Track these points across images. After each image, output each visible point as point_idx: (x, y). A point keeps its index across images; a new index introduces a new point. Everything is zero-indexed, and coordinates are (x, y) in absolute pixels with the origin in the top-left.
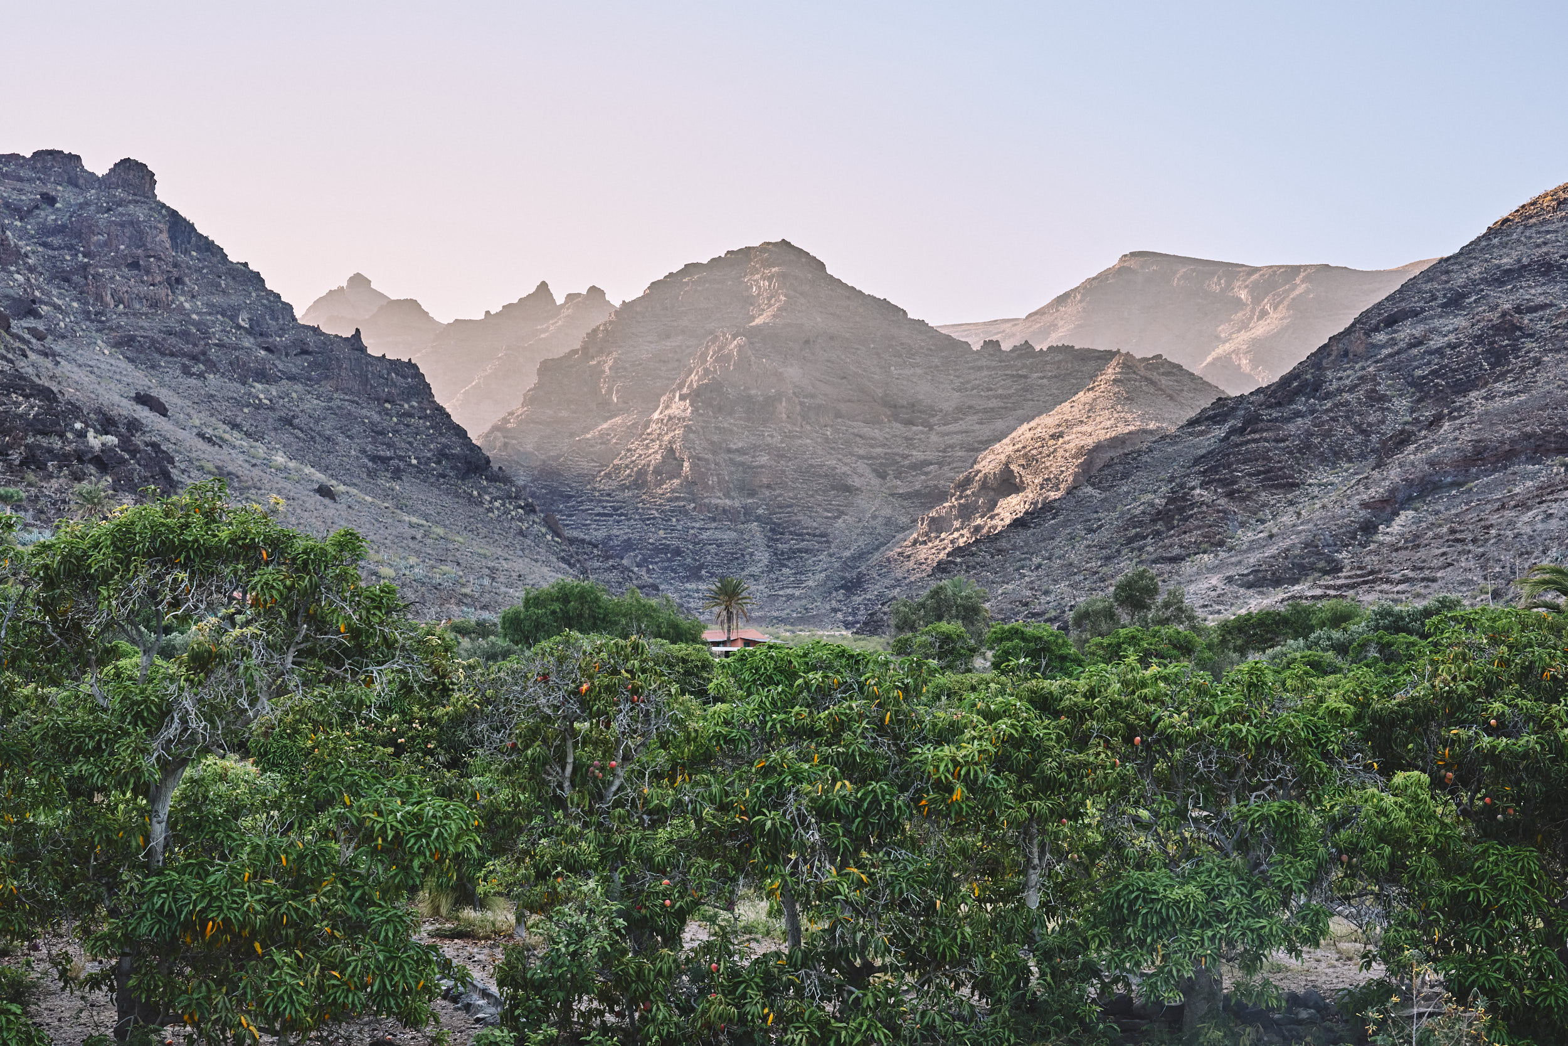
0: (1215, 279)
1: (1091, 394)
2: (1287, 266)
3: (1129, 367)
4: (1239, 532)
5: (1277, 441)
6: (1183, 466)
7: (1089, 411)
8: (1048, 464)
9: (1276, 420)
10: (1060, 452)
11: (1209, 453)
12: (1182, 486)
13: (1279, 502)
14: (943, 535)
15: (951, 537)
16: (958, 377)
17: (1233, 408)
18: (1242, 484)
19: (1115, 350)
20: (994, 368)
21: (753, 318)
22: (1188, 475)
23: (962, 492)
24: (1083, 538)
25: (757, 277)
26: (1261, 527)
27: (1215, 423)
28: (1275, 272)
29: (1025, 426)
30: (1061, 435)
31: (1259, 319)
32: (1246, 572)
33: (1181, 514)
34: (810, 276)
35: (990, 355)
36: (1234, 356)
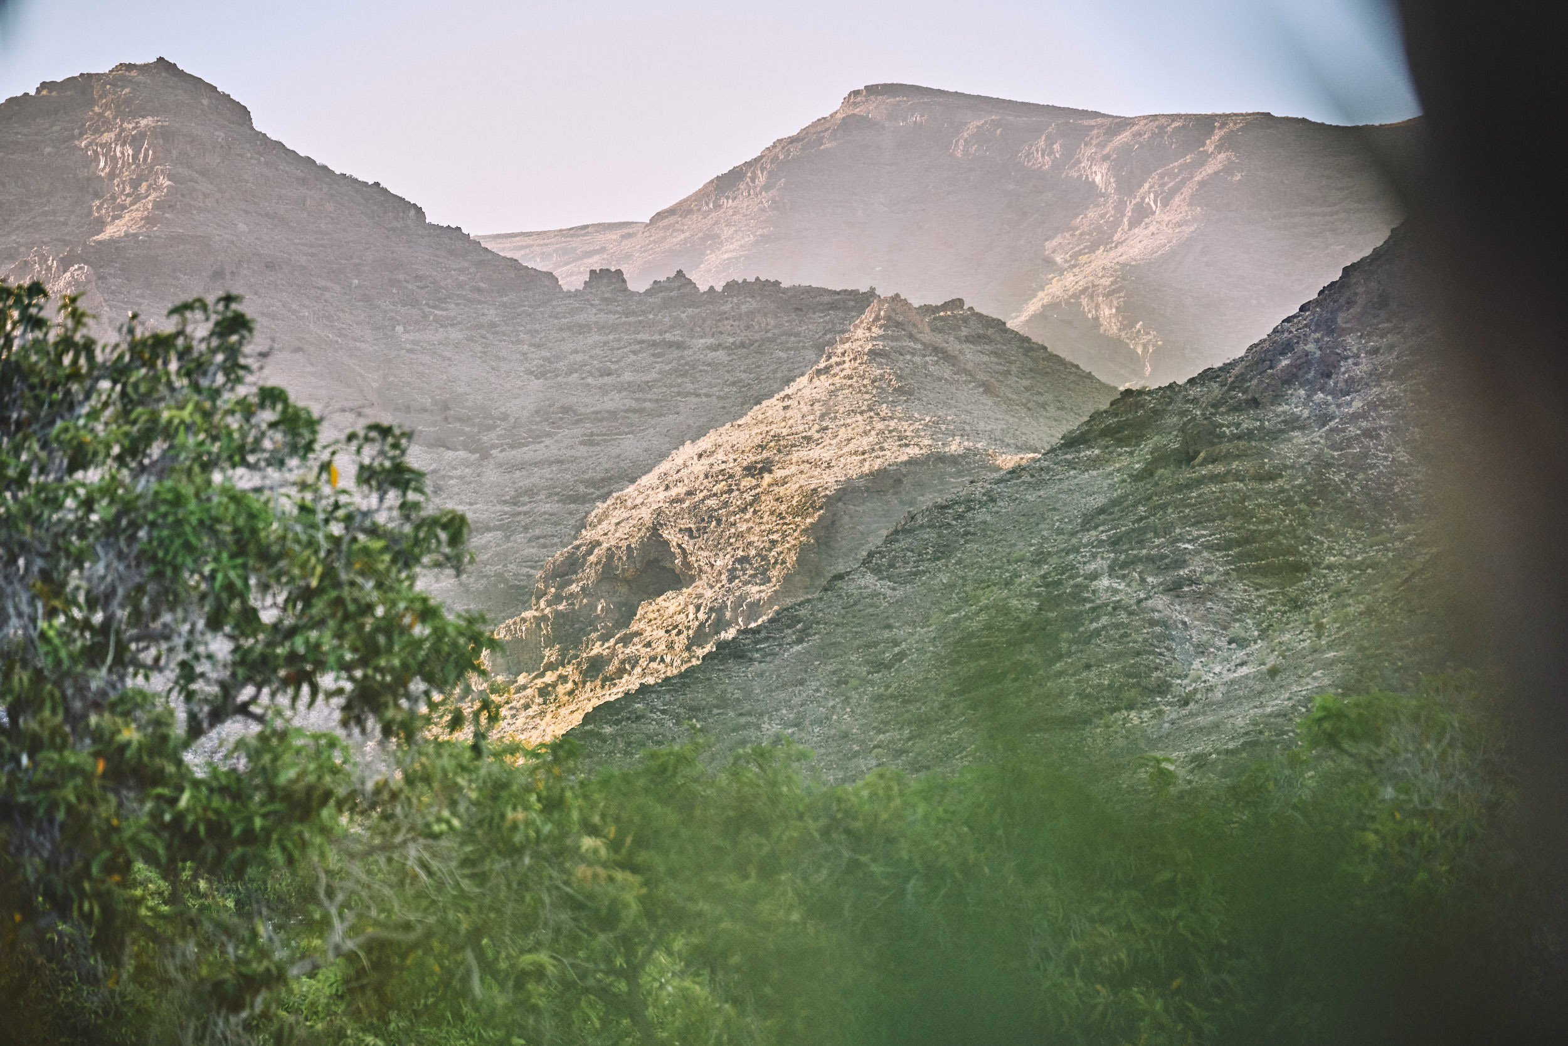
0: (1042, 143)
1: (824, 382)
2: (1187, 116)
3: (898, 324)
4: (1196, 664)
5: (1261, 478)
6: (1059, 532)
7: (823, 417)
8: (743, 527)
9: (1249, 435)
10: (768, 503)
11: (1114, 503)
12: (1068, 570)
13: (1271, 602)
14: (522, 679)
15: (539, 682)
16: (538, 346)
17: (1155, 411)
18: (1196, 566)
19: (864, 288)
20: (614, 328)
21: (100, 224)
22: (1076, 550)
23: (561, 587)
24: (865, 682)
25: (108, 137)
26: (1241, 654)
27: (1120, 442)
28: (1162, 128)
29: (689, 450)
30: (767, 467)
31: (1132, 225)
32: (1231, 746)
33: (1073, 630)
34: (220, 135)
35: (604, 300)
36: (1084, 301)
